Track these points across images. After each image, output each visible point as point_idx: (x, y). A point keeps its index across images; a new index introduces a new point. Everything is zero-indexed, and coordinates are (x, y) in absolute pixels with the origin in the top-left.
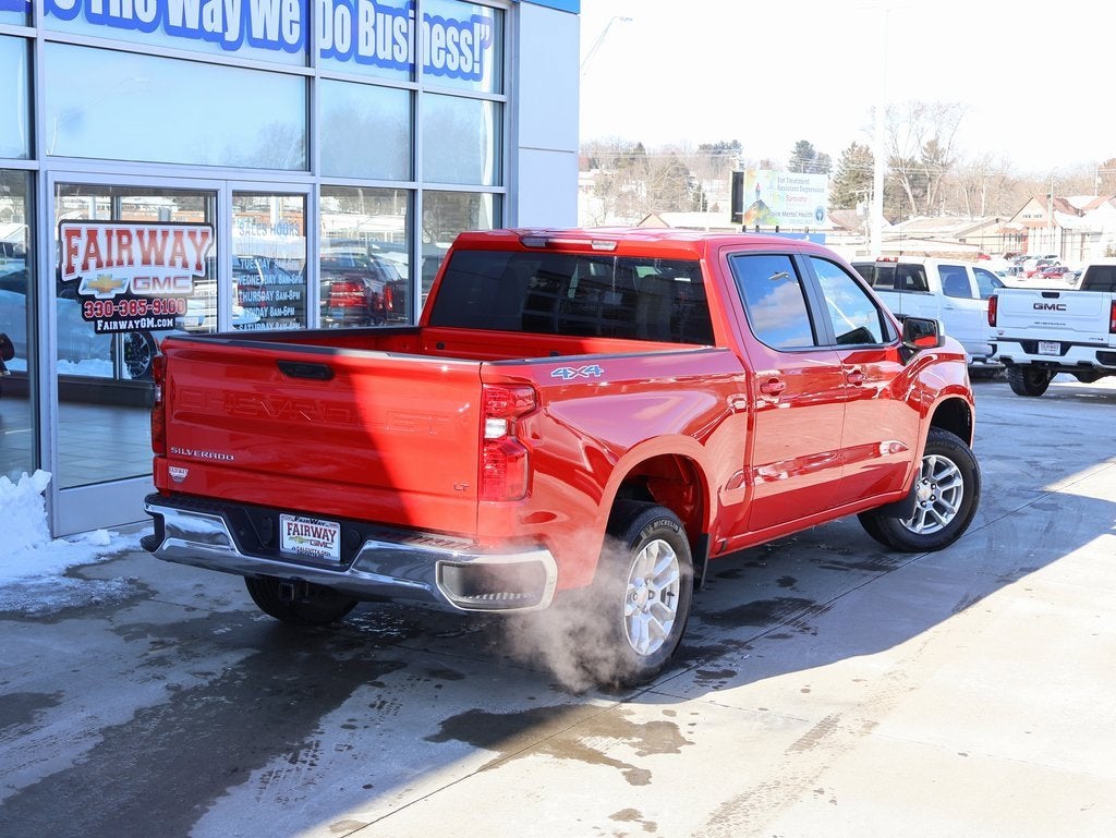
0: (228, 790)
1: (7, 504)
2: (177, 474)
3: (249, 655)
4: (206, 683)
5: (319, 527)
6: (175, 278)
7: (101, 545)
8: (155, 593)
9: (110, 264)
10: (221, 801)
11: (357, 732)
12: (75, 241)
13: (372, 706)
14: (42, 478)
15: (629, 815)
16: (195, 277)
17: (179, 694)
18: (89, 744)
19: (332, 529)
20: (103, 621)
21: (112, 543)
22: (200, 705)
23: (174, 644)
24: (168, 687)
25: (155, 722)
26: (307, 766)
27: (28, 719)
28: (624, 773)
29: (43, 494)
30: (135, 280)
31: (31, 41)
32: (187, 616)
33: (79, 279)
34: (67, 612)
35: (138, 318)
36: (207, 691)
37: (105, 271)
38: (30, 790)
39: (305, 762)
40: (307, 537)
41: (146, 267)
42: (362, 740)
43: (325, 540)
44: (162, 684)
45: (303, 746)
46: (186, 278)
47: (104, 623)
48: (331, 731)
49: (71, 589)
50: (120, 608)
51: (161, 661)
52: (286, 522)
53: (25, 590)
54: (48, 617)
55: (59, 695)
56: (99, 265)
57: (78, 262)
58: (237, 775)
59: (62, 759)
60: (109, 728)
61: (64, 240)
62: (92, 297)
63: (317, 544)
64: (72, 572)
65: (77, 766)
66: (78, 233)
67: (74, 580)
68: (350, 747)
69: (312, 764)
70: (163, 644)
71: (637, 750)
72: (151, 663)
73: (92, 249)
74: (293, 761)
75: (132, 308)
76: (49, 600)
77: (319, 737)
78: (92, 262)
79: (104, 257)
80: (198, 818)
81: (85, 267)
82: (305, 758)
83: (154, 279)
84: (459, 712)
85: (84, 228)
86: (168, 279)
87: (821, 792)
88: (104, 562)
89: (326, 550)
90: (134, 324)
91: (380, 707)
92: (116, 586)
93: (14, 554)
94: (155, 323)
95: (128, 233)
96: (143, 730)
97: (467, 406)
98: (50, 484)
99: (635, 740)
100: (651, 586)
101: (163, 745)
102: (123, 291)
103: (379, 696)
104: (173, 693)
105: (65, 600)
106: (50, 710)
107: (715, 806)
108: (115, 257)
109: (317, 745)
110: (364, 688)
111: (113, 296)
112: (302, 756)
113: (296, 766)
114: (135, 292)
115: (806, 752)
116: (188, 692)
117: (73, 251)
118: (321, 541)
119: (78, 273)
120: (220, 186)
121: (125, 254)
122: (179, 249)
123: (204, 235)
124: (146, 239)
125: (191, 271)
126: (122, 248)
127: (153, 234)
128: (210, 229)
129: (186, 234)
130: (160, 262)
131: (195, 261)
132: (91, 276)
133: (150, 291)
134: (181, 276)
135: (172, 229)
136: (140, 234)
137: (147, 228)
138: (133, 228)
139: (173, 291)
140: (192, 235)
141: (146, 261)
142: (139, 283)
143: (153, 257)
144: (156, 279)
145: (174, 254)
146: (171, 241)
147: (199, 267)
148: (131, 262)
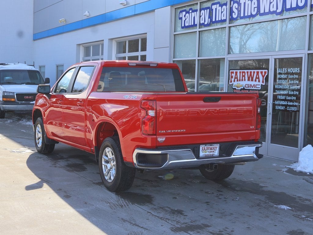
6: (256, 85)
9: (240, 80)
12: (232, 74)
16: (262, 85)
30: (246, 85)
33: (233, 84)
37: (239, 82)
40: (208, 151)
41: (249, 82)
43: (214, 150)
46: (259, 85)
56: (237, 81)
57: (233, 80)
61: (230, 74)
62: (235, 89)
66: (233, 72)
73: (236, 77)
78: (236, 80)
79: (239, 79)
81: (234, 81)
85: (235, 71)
89: (213, 153)
95: (244, 72)
102: (243, 88)
108: (241, 79)
111: (240, 89)
114: (245, 88)
117: (232, 77)
119: (233, 82)
120: (270, 57)
121: (244, 78)
122: (257, 77)
123: (265, 73)
124: (249, 74)
125: (261, 83)
126: (243, 76)
127: (251, 72)
128: (267, 70)
129: (260, 72)
130: (252, 80)
131: (262, 80)
132: (235, 83)
133: (249, 88)
134: (258, 84)
135: (256, 71)
136: (248, 72)
137: (249, 71)
138: (246, 71)
139: (255, 88)
140: (262, 73)
141: (249, 80)
142: (247, 86)
143: (250, 79)
144: (251, 85)
145: (256, 78)
146: (255, 74)
147: (263, 82)
148: (245, 80)
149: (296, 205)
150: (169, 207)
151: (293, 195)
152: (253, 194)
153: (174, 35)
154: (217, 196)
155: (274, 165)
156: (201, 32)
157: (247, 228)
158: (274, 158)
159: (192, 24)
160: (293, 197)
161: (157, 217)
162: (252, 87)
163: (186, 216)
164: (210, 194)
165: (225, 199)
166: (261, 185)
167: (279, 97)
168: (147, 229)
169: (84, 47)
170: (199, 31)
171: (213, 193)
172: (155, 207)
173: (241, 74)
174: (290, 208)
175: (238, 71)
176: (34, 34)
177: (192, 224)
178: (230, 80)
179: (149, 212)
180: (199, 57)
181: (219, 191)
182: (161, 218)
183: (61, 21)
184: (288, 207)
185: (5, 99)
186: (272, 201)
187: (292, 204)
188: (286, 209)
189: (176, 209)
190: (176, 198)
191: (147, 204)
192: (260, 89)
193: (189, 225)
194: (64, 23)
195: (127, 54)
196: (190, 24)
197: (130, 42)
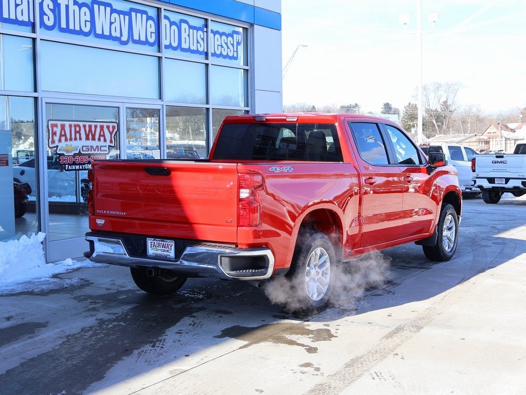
0: (123, 358)
1: (26, 247)
2: (100, 222)
3: (134, 306)
4: (114, 317)
5: (165, 243)
6: (101, 147)
7: (68, 265)
8: (92, 283)
9: (71, 139)
10: (120, 362)
11: (183, 335)
12: (55, 129)
13: (190, 325)
14: (41, 236)
15: (308, 365)
16: (109, 146)
17: (102, 322)
18: (60, 342)
19: (171, 244)
20: (68, 295)
21: (73, 265)
22: (111, 326)
23: (100, 302)
24: (97, 319)
25: (90, 333)
26: (159, 348)
27: (33, 333)
28: (306, 349)
29: (42, 243)
30: (83, 147)
31: (34, 40)
32: (106, 292)
33: (57, 147)
34: (52, 291)
35: (84, 164)
36: (114, 320)
37: (69, 143)
38: (32, 360)
39: (159, 347)
40: (159, 248)
41: (87, 142)
42: (184, 338)
43: (168, 249)
44: (94, 318)
45: (158, 341)
46: (106, 146)
47: (69, 295)
48: (171, 335)
49: (54, 282)
50: (76, 289)
51: (94, 309)
52: (149, 241)
53: (33, 283)
54: (43, 293)
55: (47, 323)
56: (66, 140)
57: (56, 138)
58: (127, 352)
59: (47, 348)
60: (70, 335)
61: (50, 128)
62: (63, 155)
63: (164, 251)
64: (55, 276)
65: (54, 350)
66: (56, 126)
67: (56, 279)
68: (179, 341)
69: (162, 348)
70: (95, 303)
71: (312, 340)
72: (89, 310)
73: (63, 133)
74: (153, 346)
75: (81, 160)
76: (44, 287)
77: (166, 337)
78: (63, 139)
80: (109, 369)
81: (60, 141)
82: (158, 345)
83: (91, 146)
84: (229, 326)
85: (59, 123)
86: (97, 147)
87: (397, 354)
88: (70, 272)
89: (168, 253)
90: (82, 167)
91: (193, 325)
92: (75, 281)
93: (29, 269)
95: (79, 126)
96: (85, 335)
97: (231, 183)
98: (45, 238)
99: (311, 336)
100: (317, 269)
101: (94, 341)
102: (77, 152)
103: (193, 321)
104: (99, 321)
105: (52, 287)
106: (43, 329)
107: (347, 360)
108: (73, 136)
109: (164, 340)
110: (186, 318)
111: (73, 154)
112: (157, 344)
113: (154, 348)
114: (82, 152)
115: (390, 339)
116: (106, 321)
117: (54, 134)
118: (166, 249)
119: (57, 143)
121: (78, 135)
122: (102, 133)
123: (114, 127)
124: (87, 129)
125: (108, 143)
126: (76, 133)
127: (90, 127)
128: (116, 124)
130: (94, 139)
131: (110, 138)
133: (90, 152)
134: (103, 146)
135: (99, 124)
136: (84, 126)
137: (87, 124)
139: (100, 152)
141: (87, 138)
142: (84, 149)
143: (90, 137)
144: (92, 147)
145: (100, 135)
146: (98, 129)
147: (111, 142)
148: (80, 139)
162: (95, 150)
173: (73, 129)
175: (67, 124)
178: (51, 140)
192: (107, 152)
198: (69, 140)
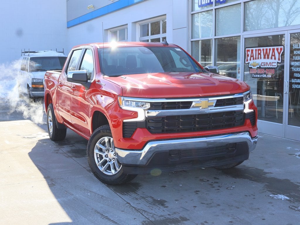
9: (256, 59)
12: (248, 53)
16: (278, 62)
30: (262, 63)
33: (249, 63)
35: (262, 74)
37: (255, 61)
46: (275, 63)
56: (253, 59)
57: (249, 58)
61: (246, 53)
62: (251, 68)
66: (249, 51)
73: (252, 55)
75: (260, 71)
78: (252, 58)
79: (255, 57)
81: (250, 60)
85: (250, 49)
90: (261, 76)
94: (266, 76)
95: (260, 50)
102: (259, 66)
108: (257, 57)
114: (261, 67)
117: (248, 55)
119: (249, 61)
120: (285, 32)
121: (259, 56)
122: (273, 54)
123: (281, 49)
124: (265, 51)
125: (277, 61)
126: (259, 54)
127: (267, 50)
128: (283, 47)
129: (276, 49)
130: (268, 58)
131: (278, 57)
132: (251, 62)
133: (265, 67)
134: (273, 62)
135: (272, 48)
136: (263, 50)
137: (265, 48)
138: (261, 48)
139: (271, 67)
140: (277, 49)
141: (265, 58)
142: (263, 64)
143: (266, 56)
144: (267, 63)
145: (272, 55)
146: (271, 51)
147: (279, 59)
148: (261, 58)
149: (296, 195)
150: (152, 196)
151: (298, 183)
152: (253, 182)
153: (192, 14)
154: (212, 184)
155: (289, 148)
156: (217, 10)
157: (230, 222)
158: (291, 141)
159: (209, 2)
160: (297, 185)
161: (134, 209)
162: (268, 66)
163: (167, 207)
164: (204, 181)
165: (218, 188)
166: (266, 170)
167: (296, 75)
168: (116, 223)
169: (112, 32)
170: (216, 9)
171: (209, 181)
172: (137, 197)
173: (257, 52)
174: (288, 198)
175: (254, 49)
176: (67, 22)
177: (169, 216)
178: (246, 59)
179: (128, 203)
180: (215, 36)
181: (215, 178)
182: (138, 210)
183: (90, 8)
184: (286, 197)
185: (34, 86)
186: (271, 190)
187: (292, 194)
188: (283, 199)
189: (159, 199)
190: (164, 186)
191: (131, 193)
192: (276, 67)
193: (165, 217)
194: (93, 10)
195: (150, 37)
196: (207, 3)
197: (152, 24)
198: (255, 59)
